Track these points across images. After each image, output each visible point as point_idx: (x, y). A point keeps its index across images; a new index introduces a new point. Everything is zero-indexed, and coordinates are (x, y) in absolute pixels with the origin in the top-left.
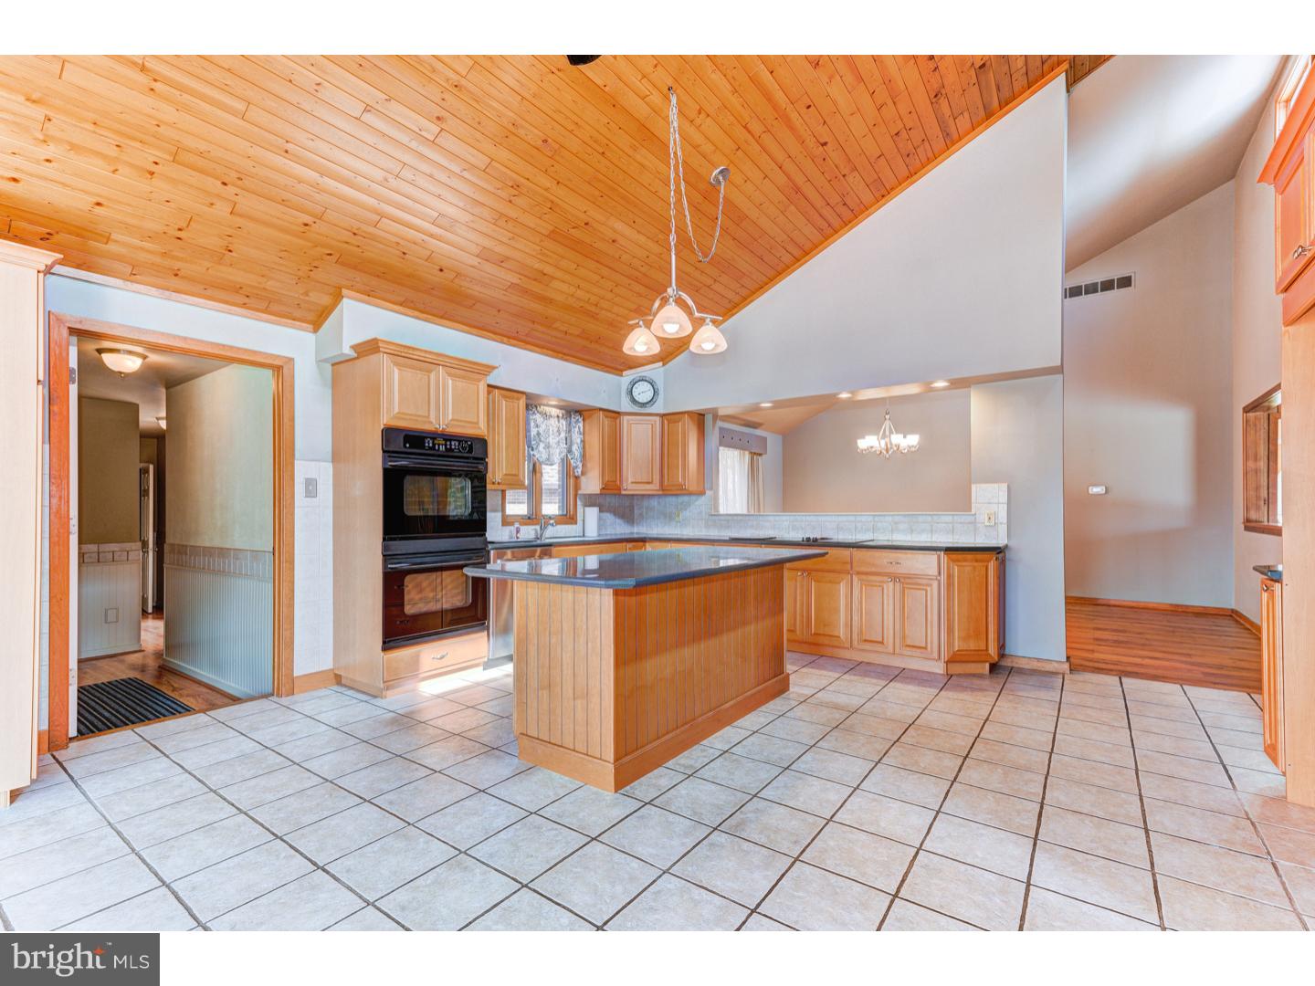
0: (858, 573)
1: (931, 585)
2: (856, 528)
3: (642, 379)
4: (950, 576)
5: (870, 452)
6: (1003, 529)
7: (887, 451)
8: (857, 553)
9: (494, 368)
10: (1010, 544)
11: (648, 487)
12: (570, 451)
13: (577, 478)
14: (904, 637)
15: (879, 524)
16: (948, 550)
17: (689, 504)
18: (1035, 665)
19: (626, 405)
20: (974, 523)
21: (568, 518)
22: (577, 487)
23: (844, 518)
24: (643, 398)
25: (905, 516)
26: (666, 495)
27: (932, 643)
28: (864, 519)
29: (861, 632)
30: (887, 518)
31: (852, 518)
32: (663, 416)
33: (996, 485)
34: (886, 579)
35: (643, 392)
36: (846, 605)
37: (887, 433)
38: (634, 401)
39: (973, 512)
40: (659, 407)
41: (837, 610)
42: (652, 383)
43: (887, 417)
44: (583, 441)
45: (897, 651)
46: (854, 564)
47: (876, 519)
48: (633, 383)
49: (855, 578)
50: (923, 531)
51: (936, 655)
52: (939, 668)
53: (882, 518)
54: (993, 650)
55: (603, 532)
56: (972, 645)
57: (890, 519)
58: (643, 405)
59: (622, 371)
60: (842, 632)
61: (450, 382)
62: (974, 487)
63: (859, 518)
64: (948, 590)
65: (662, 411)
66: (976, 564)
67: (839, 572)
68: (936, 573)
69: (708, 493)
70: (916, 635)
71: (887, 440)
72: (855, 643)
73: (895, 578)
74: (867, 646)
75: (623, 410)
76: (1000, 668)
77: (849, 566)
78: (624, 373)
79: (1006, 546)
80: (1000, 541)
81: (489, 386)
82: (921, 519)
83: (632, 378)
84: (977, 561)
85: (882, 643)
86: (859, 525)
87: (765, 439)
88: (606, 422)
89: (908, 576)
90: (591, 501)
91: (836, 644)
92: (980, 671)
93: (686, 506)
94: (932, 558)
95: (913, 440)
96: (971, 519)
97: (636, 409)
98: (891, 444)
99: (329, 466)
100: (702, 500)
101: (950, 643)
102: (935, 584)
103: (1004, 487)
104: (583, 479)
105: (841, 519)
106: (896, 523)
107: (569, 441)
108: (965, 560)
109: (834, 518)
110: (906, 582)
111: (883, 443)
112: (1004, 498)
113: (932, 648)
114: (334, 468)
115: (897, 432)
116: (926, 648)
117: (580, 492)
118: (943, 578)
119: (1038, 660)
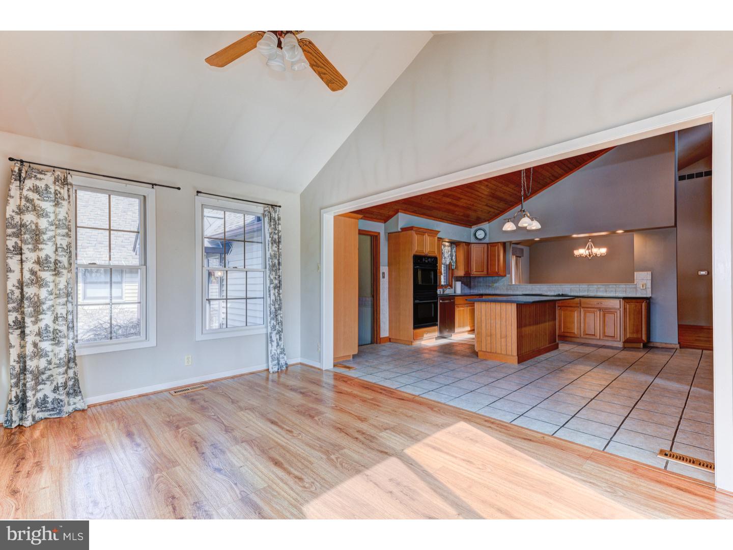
0: (583, 307)
1: (616, 312)
2: (579, 290)
3: (480, 229)
4: (625, 309)
5: (581, 256)
6: (649, 290)
7: (590, 255)
8: (583, 300)
9: (439, 232)
10: (653, 296)
11: (481, 273)
12: (452, 259)
13: (453, 270)
14: (604, 332)
15: (591, 289)
16: (624, 298)
17: (498, 280)
18: (664, 346)
19: (473, 240)
20: (636, 288)
21: (450, 285)
22: (452, 274)
23: (574, 286)
24: (479, 237)
25: (603, 285)
26: (489, 277)
27: (617, 335)
28: (583, 286)
29: (584, 331)
30: (594, 286)
31: (578, 286)
32: (487, 244)
33: (646, 272)
34: (596, 310)
35: (480, 234)
36: (577, 321)
37: (590, 247)
38: (476, 238)
39: (635, 283)
40: (487, 240)
41: (574, 322)
42: (484, 231)
43: (590, 240)
44: (456, 255)
45: (601, 338)
46: (582, 304)
47: (589, 286)
48: (476, 231)
49: (582, 310)
50: (612, 291)
51: (619, 340)
52: (620, 345)
53: (592, 286)
54: (644, 338)
55: (463, 292)
56: (635, 336)
57: (596, 286)
58: (480, 240)
59: (471, 226)
60: (576, 331)
61: (428, 238)
62: (635, 273)
63: (581, 286)
64: (624, 313)
65: (488, 242)
66: (636, 304)
67: (574, 307)
68: (619, 307)
69: (508, 275)
70: (610, 331)
71: (590, 251)
72: (582, 336)
73: (600, 309)
74: (587, 337)
75: (472, 242)
76: (648, 346)
77: (579, 305)
78: (472, 227)
79: (651, 297)
80: (649, 295)
81: (438, 238)
82: (610, 286)
83: (476, 228)
84: (637, 303)
85: (594, 335)
86: (581, 289)
87: (522, 250)
88: (466, 247)
89: (606, 309)
90: (458, 279)
91: (572, 335)
92: (639, 347)
93: (496, 282)
94: (617, 301)
95: (603, 251)
96: (633, 286)
97: (477, 241)
98: (592, 252)
99: (387, 267)
100: (504, 279)
101: (625, 335)
102: (619, 311)
103: (650, 273)
104: (455, 270)
105: (572, 286)
106: (599, 288)
107: (451, 256)
108: (632, 302)
109: (569, 286)
110: (605, 311)
111: (587, 252)
112: (650, 278)
113: (617, 337)
114: (389, 268)
115: (595, 247)
116: (614, 337)
117: (454, 275)
118: (622, 309)
119: (666, 344)
